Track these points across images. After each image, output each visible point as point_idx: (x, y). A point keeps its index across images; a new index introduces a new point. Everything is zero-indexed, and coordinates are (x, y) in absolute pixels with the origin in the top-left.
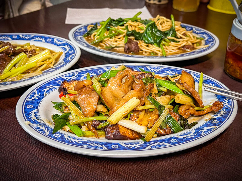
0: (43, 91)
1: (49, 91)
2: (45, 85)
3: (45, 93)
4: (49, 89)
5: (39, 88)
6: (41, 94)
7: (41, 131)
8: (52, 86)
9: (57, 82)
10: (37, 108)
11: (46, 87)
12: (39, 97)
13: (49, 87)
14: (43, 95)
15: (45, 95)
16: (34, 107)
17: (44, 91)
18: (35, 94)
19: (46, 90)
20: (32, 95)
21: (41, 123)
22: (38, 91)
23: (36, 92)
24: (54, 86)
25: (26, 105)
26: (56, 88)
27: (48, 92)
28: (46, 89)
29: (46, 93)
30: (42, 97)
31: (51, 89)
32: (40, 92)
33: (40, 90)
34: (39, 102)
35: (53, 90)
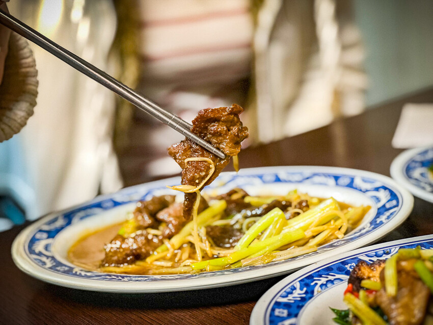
0: (312, 284)
1: (326, 285)
2: (318, 272)
3: (317, 289)
4: (327, 281)
5: (306, 278)
6: (309, 291)
8: (334, 276)
9: (348, 267)
10: (296, 316)
11: (321, 276)
12: (304, 296)
13: (327, 278)
14: (313, 292)
15: (315, 293)
16: (290, 315)
17: (316, 284)
18: (295, 289)
19: (320, 283)
20: (289, 290)
22: (303, 283)
23: (298, 285)
24: (338, 276)
25: (273, 310)
26: (342, 280)
27: (324, 287)
28: (319, 280)
29: (320, 289)
31: (332, 282)
32: (307, 285)
33: (307, 281)
34: (302, 306)
35: (335, 282)
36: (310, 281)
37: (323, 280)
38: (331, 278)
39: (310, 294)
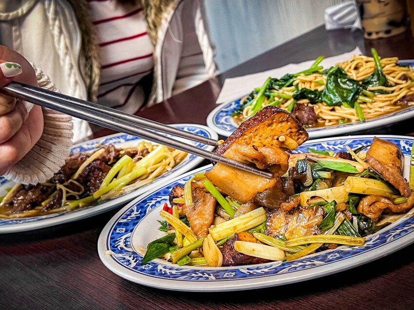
0: (145, 206)
1: (155, 205)
2: (150, 196)
3: (149, 208)
4: (156, 203)
5: (141, 202)
6: (143, 211)
7: (125, 263)
8: (161, 198)
10: (131, 231)
11: (152, 199)
12: (139, 215)
13: (156, 200)
14: (145, 212)
15: (147, 212)
16: (126, 231)
17: (149, 205)
18: (133, 211)
19: (151, 204)
20: (128, 213)
21: (129, 252)
22: (139, 206)
23: (135, 208)
24: (163, 197)
25: (115, 229)
26: (166, 200)
27: (153, 207)
28: (150, 202)
29: (151, 208)
30: (143, 214)
31: (159, 202)
32: (142, 207)
33: (142, 205)
34: (138, 223)
35: (161, 202)
36: (144, 204)
37: (153, 202)
38: (159, 199)
39: (143, 213)
